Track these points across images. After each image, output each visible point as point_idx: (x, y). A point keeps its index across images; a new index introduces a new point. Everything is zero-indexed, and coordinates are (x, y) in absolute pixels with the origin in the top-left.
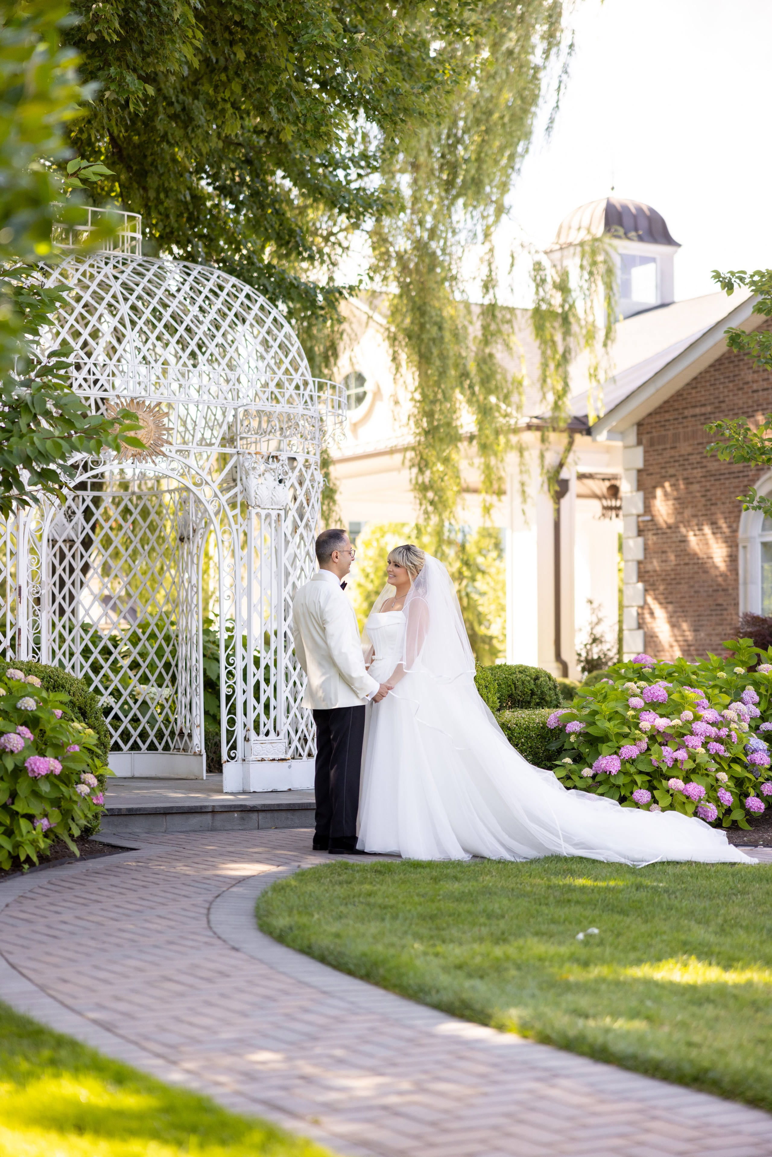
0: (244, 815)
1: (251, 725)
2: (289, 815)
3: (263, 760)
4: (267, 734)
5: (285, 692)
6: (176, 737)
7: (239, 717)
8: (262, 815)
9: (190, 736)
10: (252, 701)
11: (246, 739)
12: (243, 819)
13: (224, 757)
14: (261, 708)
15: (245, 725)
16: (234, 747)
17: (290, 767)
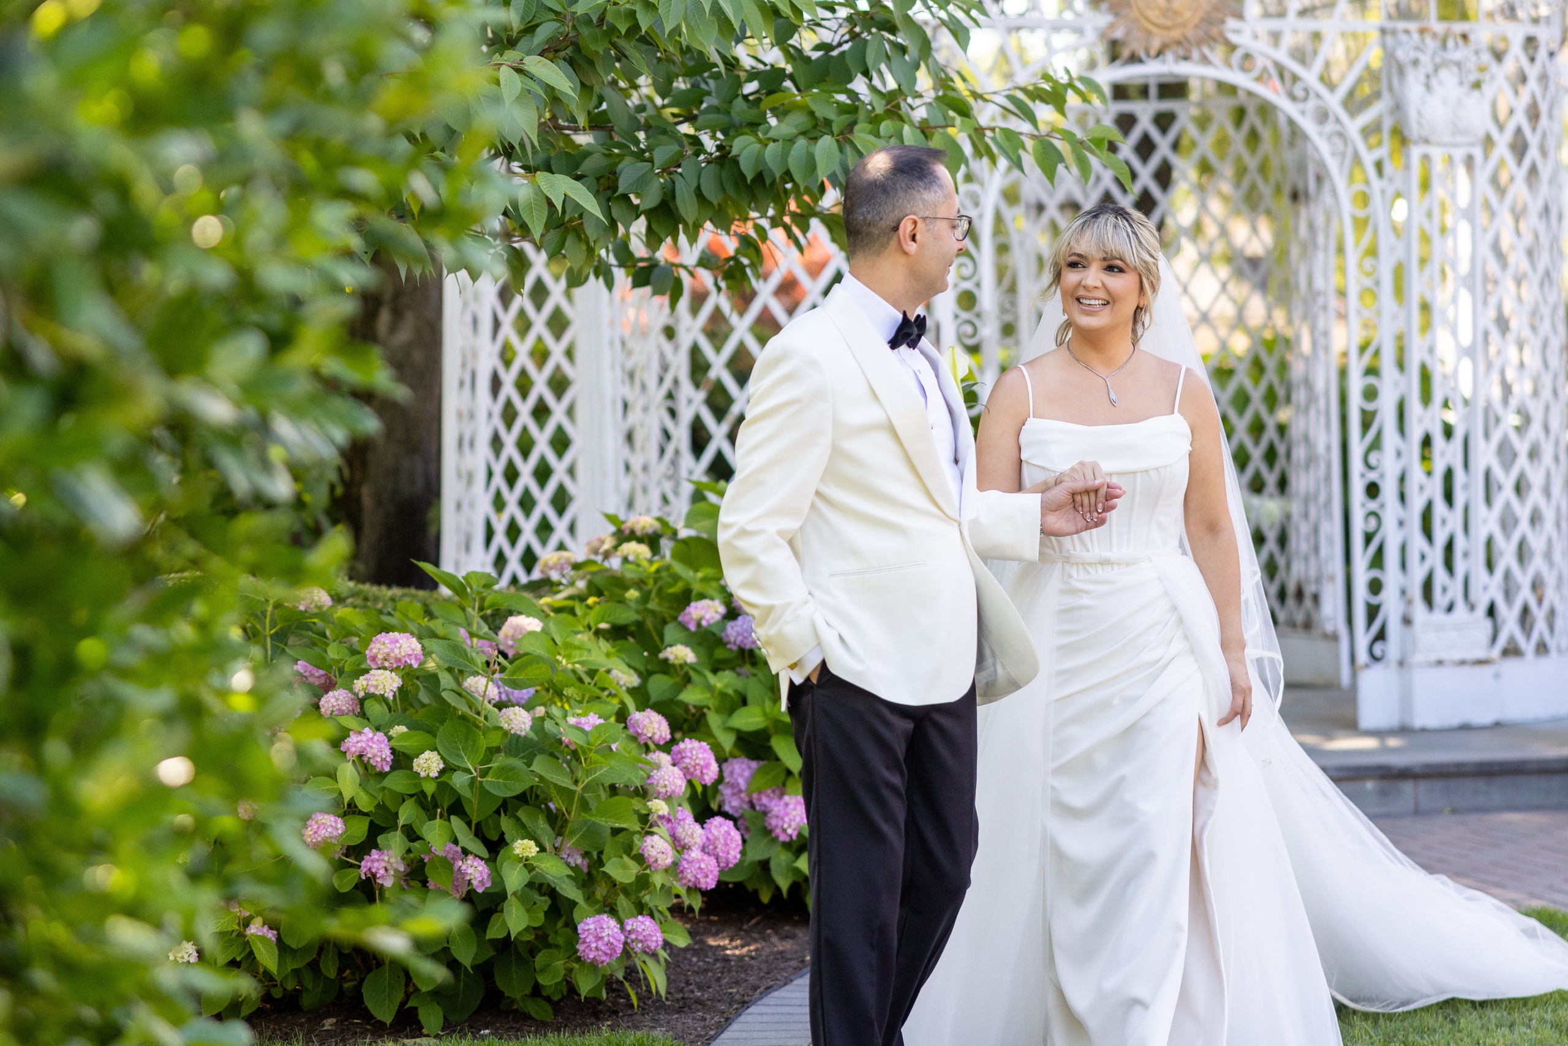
0: (1386, 784)
1: (1416, 592)
2: (1481, 784)
3: (1440, 663)
4: (1450, 608)
5: (1486, 522)
6: (1291, 602)
7: (1392, 576)
8: (1423, 786)
9: (1316, 598)
10: (1418, 541)
11: (1407, 621)
12: (1383, 793)
13: (1362, 656)
14: (1436, 556)
15: (1403, 592)
16: (1381, 636)
17: (1497, 676)
